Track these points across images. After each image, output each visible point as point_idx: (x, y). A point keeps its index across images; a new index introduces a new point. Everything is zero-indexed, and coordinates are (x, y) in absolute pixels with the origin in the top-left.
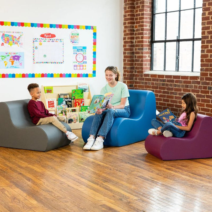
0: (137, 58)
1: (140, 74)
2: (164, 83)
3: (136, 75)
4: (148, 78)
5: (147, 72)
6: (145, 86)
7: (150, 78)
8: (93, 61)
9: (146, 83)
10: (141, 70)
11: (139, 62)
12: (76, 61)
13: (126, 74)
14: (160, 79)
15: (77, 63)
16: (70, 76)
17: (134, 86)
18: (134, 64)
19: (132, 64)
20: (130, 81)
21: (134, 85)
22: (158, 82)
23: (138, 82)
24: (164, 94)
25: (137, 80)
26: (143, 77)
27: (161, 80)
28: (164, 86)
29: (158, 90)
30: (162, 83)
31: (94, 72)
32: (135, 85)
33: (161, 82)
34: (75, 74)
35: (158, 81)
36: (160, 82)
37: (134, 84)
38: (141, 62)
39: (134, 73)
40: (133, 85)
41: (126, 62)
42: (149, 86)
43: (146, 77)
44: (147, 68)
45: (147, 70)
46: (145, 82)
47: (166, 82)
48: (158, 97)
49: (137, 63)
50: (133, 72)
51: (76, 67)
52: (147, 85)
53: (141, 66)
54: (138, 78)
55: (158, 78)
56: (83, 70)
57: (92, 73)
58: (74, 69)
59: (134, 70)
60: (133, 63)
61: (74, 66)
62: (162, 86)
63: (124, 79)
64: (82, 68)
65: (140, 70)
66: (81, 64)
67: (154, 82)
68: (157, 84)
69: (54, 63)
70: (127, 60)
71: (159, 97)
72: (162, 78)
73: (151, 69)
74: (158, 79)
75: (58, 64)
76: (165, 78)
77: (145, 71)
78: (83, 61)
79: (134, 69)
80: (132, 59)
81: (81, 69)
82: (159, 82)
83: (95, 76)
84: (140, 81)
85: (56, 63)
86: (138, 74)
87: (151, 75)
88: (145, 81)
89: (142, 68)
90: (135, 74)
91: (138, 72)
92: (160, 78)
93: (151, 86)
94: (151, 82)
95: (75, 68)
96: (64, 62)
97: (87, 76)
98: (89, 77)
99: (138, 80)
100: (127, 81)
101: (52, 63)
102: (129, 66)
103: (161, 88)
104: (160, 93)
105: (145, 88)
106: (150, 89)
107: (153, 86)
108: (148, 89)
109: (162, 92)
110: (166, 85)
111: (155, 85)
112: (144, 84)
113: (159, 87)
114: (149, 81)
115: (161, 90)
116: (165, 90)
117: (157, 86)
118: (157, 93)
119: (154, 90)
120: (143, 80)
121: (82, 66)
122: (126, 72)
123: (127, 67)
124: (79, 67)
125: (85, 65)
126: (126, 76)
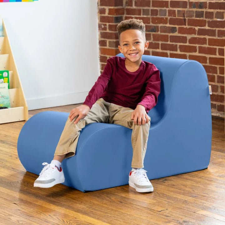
2: (200, 10)
6: (152, 18)
9: (154, 12)
14: (191, 3)
20: (116, 8)
21: (124, 18)
22: (186, 10)
23: (135, 9)
24: (202, 37)
25: (132, 6)
27: (193, 5)
28: (201, 19)
29: (187, 26)
30: (196, 11)
32: (126, 17)
33: (195, 10)
35: (186, 7)
36: (191, 9)
37: (125, 15)
40: (121, 18)
42: (163, 18)
46: (152, 10)
47: (206, 8)
48: (187, 44)
52: (158, 16)
62: (196, 17)
63: (101, 5)
67: (176, 9)
68: (184, 14)
71: (190, 42)
74: (186, 2)
82: (188, 9)
84: (139, 8)
88: (151, 8)
93: (169, 18)
94: (167, 9)
99: (136, 5)
100: (110, 10)
103: (192, 23)
104: (190, 33)
105: (153, 23)
106: (164, 25)
107: (174, 19)
108: (160, 25)
109: (197, 32)
110: (205, 15)
111: (178, 17)
112: (150, 15)
113: (188, 19)
114: (163, 7)
115: (193, 27)
116: (205, 26)
117: (183, 18)
118: (183, 34)
119: (176, 28)
120: (147, 6)
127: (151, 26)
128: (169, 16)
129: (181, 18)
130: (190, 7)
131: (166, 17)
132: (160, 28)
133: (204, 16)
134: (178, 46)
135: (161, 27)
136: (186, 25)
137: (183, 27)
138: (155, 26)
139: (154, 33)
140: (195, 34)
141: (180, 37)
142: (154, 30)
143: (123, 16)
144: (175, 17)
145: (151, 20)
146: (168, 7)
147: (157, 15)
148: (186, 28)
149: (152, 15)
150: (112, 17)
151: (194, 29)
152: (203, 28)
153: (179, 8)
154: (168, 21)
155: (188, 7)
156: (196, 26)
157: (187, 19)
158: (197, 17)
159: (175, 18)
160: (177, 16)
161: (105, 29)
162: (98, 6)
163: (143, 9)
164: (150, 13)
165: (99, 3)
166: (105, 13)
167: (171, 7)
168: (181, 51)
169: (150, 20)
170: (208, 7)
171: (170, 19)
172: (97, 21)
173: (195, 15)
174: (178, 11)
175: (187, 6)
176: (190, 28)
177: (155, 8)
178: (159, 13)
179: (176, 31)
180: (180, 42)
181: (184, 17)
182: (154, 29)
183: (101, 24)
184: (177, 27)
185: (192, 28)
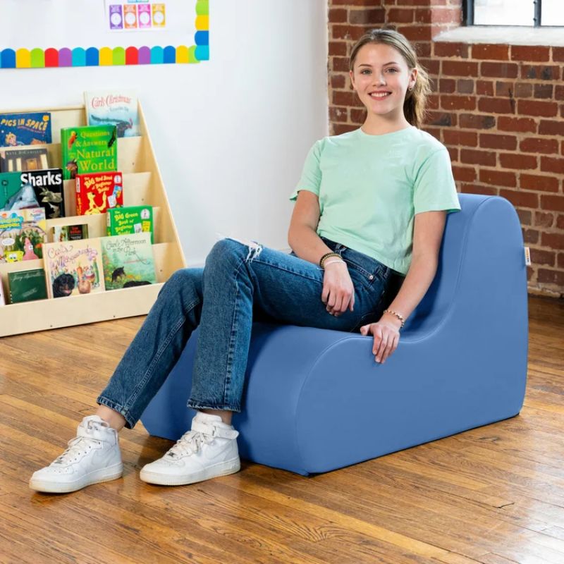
1: (414, 43)
2: (545, 82)
4: (460, 59)
5: (450, 33)
6: (443, 98)
7: (470, 59)
9: (448, 85)
10: (420, 24)
13: (343, 46)
14: (525, 68)
16: (92, 57)
22: (515, 81)
24: (549, 137)
26: (433, 57)
27: (528, 72)
28: (548, 100)
29: (517, 116)
30: (537, 85)
31: (202, 38)
33: (533, 81)
34: (118, 50)
35: (515, 77)
36: (525, 81)
42: (465, 98)
43: (447, 58)
44: (446, 16)
45: (449, 25)
46: (441, 80)
47: (557, 78)
48: (517, 152)
51: (120, 13)
52: (456, 94)
53: (420, 7)
55: (517, 63)
56: (153, 28)
57: (194, 44)
58: (112, 25)
59: (381, 25)
61: (111, 9)
62: (536, 96)
63: (336, 69)
64: (144, 17)
65: (414, 23)
66: (144, 3)
67: (494, 80)
68: (510, 90)
71: (522, 149)
72: (534, 60)
73: (466, 17)
74: (515, 65)
76: (551, 63)
77: (439, 30)
79: (383, 22)
81: (141, 24)
82: (518, 79)
83: (207, 58)
87: (474, 46)
88: (441, 76)
89: (426, 16)
92: (526, 63)
93: (478, 97)
94: (475, 79)
95: (116, 19)
97: (169, 55)
98: (181, 62)
102: (362, 8)
103: (527, 108)
104: (524, 130)
105: (444, 106)
106: (468, 112)
107: (489, 99)
108: (459, 112)
109: (537, 128)
110: (556, 93)
111: (497, 95)
112: (438, 90)
113: (519, 101)
114: (467, 75)
115: (530, 117)
116: (555, 115)
117: (508, 98)
118: (508, 130)
119: (493, 118)
120: (432, 73)
121: (147, 10)
122: (345, 35)
123: (352, 11)
124: (135, 13)
125: (160, 5)
126: (345, 55)
127: (439, 114)
128: (478, 93)
129: (505, 98)
130: (524, 76)
131: (472, 95)
132: (460, 118)
133: (553, 95)
134: (498, 156)
135: (461, 115)
136: (514, 113)
137: (509, 118)
138: (448, 114)
139: (446, 128)
140: (534, 131)
141: (502, 136)
142: (447, 122)
144: (492, 95)
145: (440, 101)
146: (476, 76)
147: (453, 90)
148: (516, 119)
149: (441, 90)
151: (532, 120)
152: (550, 119)
153: (500, 77)
154: (477, 104)
155: (519, 75)
156: (536, 115)
157: (516, 100)
158: (539, 97)
159: (491, 97)
160: (495, 94)
161: (344, 118)
162: (329, 70)
164: (439, 87)
165: (332, 65)
166: (343, 86)
167: (483, 74)
168: (503, 166)
169: (438, 101)
170: (561, 76)
171: (481, 99)
172: (327, 102)
173: (533, 92)
174: (498, 83)
175: (517, 73)
176: (522, 119)
177: (449, 77)
178: (456, 88)
179: (494, 125)
180: (501, 148)
181: (511, 95)
182: (446, 120)
183: (335, 108)
184: (496, 116)
185: (528, 119)
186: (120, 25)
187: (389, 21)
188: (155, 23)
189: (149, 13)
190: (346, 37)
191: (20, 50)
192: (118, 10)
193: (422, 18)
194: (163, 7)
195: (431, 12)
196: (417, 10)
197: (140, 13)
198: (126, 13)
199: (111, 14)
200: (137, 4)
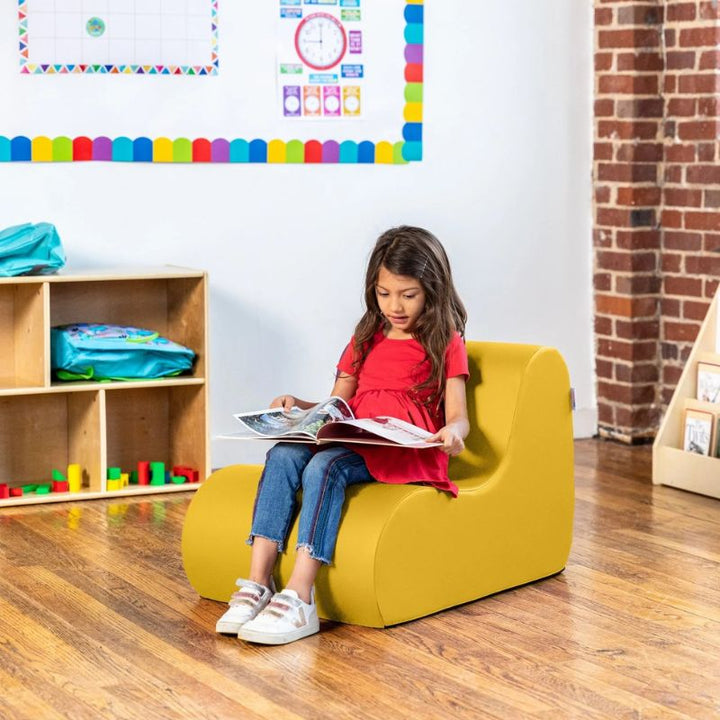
0: (677, 48)
1: (696, 143)
3: (675, 153)
8: (402, 63)
10: (703, 118)
11: (692, 67)
12: (299, 61)
13: (610, 147)
15: (300, 71)
16: (257, 152)
17: (658, 221)
18: (661, 81)
19: (648, 85)
20: (636, 185)
21: (658, 216)
23: (685, 192)
25: (679, 181)
31: (413, 132)
32: (665, 213)
34: (294, 143)
37: (662, 208)
38: (702, 68)
39: (660, 138)
40: (650, 214)
41: (613, 70)
49: (677, 73)
50: (653, 135)
51: (298, 96)
53: (705, 95)
54: (684, 166)
56: (343, 117)
57: (401, 139)
58: (286, 112)
59: (659, 121)
60: (655, 78)
61: (285, 90)
63: (601, 178)
64: (332, 103)
65: (697, 117)
66: (332, 83)
69: (153, 72)
70: (621, 57)
75: (184, 76)
78: (343, 62)
79: (660, 115)
80: (649, 50)
81: (327, 112)
83: (419, 158)
84: (695, 186)
85: (166, 72)
86: (687, 143)
89: (710, 107)
90: (667, 142)
91: (687, 131)
95: (292, 103)
96: (220, 69)
97: (366, 153)
98: (382, 162)
99: (688, 179)
100: (620, 191)
101: (141, 71)
102: (630, 97)
120: (716, 182)
121: (336, 93)
122: (612, 132)
123: (620, 102)
124: (319, 97)
125: (353, 87)
126: (610, 158)
143: (655, 208)
150: (626, 211)
161: (608, 243)
162: (593, 180)
163: (706, 191)
165: (596, 174)
166: (607, 201)
172: (590, 221)
183: (599, 230)
186: (298, 112)
187: (669, 115)
188: (346, 111)
189: (338, 97)
190: (613, 136)
191: (160, 139)
192: (295, 92)
193: (706, 110)
194: (358, 90)
195: (716, 102)
196: (701, 100)
197: (325, 97)
198: (306, 97)
199: (286, 96)
200: (322, 86)
